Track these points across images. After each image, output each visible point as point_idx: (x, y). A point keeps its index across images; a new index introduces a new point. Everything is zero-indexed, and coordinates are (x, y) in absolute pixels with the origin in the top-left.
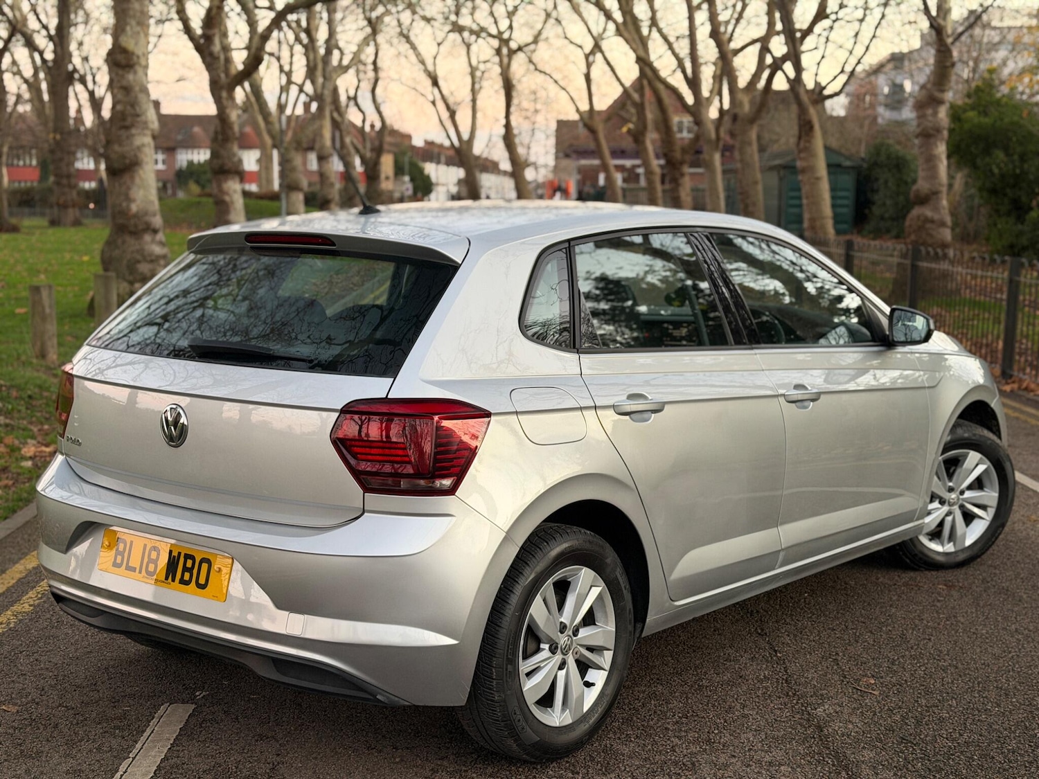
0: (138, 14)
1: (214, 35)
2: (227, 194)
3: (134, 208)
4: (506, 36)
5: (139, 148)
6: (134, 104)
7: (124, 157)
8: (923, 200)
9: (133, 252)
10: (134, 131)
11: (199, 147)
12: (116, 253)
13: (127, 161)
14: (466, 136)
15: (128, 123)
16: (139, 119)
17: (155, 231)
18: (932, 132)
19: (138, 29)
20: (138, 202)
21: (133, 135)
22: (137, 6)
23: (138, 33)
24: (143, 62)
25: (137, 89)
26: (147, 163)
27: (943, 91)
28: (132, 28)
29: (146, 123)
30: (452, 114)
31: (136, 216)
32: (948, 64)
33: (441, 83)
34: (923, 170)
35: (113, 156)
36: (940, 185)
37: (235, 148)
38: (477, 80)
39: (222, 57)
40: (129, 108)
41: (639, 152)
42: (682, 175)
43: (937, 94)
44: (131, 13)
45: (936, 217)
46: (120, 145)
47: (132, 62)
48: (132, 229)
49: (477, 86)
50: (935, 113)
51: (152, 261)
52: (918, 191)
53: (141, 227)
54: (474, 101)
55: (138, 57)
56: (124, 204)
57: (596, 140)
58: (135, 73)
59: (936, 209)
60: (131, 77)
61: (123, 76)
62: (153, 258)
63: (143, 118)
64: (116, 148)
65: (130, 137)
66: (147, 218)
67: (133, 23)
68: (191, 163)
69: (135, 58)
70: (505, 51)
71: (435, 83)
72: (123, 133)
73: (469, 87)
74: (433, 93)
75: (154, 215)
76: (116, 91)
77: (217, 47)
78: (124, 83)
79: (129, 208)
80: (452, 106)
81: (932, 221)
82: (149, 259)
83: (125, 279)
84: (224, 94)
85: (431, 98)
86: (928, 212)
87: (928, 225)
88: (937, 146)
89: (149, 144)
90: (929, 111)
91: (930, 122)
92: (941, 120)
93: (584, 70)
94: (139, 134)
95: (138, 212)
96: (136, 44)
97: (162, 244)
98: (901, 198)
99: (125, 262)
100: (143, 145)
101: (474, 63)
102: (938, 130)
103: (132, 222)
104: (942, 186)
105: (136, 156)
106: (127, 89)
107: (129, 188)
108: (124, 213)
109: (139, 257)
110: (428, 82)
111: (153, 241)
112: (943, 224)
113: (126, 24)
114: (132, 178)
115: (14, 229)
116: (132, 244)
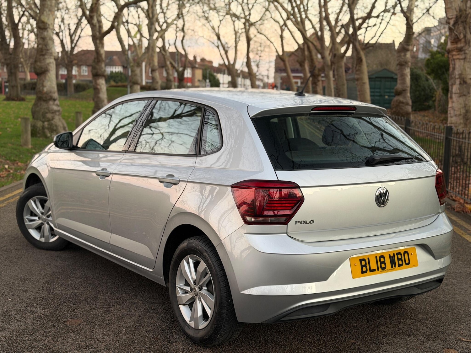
0: (49, 6)
1: (94, 16)
2: (99, 85)
3: (45, 90)
4: (248, 17)
5: (48, 64)
6: (46, 45)
7: (42, 68)
8: (399, 93)
9: (44, 109)
10: (46, 57)
11: (116, 65)
12: (37, 109)
13: (43, 70)
14: (232, 62)
15: (44, 53)
16: (48, 51)
17: (55, 100)
18: (403, 63)
19: (49, 13)
20: (47, 87)
21: (46, 58)
22: (49, 3)
23: (49, 15)
24: (51, 27)
25: (48, 38)
26: (52, 71)
27: (409, 45)
28: (46, 12)
29: (51, 53)
30: (226, 52)
31: (46, 93)
32: (411, 33)
33: (221, 38)
34: (400, 80)
35: (37, 67)
36: (407, 87)
37: (103, 65)
38: (238, 37)
39: (97, 25)
40: (44, 47)
41: (303, 71)
42: (318, 81)
43: (406, 46)
44: (46, 6)
45: (405, 101)
46: (40, 62)
47: (46, 27)
48: (44, 99)
49: (237, 40)
50: (405, 55)
51: (53, 113)
52: (397, 89)
53: (48, 98)
54: (236, 47)
55: (49, 25)
56: (41, 88)
57: (285, 65)
58: (48, 31)
59: (405, 97)
60: (45, 33)
61: (42, 33)
62: (53, 111)
63: (50, 51)
64: (39, 64)
65: (44, 59)
66: (51, 94)
67: (47, 10)
68: (112, 72)
69: (47, 25)
70: (247, 24)
71: (219, 38)
72: (41, 57)
73: (234, 40)
74: (218, 43)
75: (54, 93)
76: (39, 39)
77: (95, 21)
78: (43, 36)
79: (43, 90)
80: (226, 49)
81: (403, 103)
82: (51, 112)
83: (40, 120)
84: (98, 41)
85: (217, 45)
86: (401, 98)
87: (401, 105)
88: (405, 70)
89: (53, 62)
90: (403, 54)
91: (403, 59)
92: (408, 58)
93: (280, 33)
94: (49, 58)
95: (47, 92)
96: (48, 19)
97: (57, 105)
98: (417, 93)
99: (41, 113)
100: (50, 63)
101: (236, 29)
102: (406, 63)
103: (44, 96)
104: (408, 87)
105: (47, 67)
106: (44, 39)
107: (43, 81)
108: (41, 92)
109: (47, 111)
110: (216, 38)
111: (54, 104)
112: (408, 104)
113: (44, 10)
114: (45, 77)
115: (23, 100)
116: (44, 105)
